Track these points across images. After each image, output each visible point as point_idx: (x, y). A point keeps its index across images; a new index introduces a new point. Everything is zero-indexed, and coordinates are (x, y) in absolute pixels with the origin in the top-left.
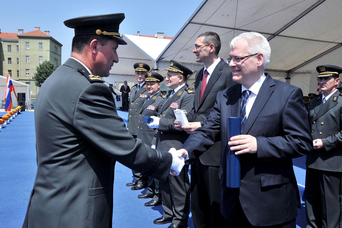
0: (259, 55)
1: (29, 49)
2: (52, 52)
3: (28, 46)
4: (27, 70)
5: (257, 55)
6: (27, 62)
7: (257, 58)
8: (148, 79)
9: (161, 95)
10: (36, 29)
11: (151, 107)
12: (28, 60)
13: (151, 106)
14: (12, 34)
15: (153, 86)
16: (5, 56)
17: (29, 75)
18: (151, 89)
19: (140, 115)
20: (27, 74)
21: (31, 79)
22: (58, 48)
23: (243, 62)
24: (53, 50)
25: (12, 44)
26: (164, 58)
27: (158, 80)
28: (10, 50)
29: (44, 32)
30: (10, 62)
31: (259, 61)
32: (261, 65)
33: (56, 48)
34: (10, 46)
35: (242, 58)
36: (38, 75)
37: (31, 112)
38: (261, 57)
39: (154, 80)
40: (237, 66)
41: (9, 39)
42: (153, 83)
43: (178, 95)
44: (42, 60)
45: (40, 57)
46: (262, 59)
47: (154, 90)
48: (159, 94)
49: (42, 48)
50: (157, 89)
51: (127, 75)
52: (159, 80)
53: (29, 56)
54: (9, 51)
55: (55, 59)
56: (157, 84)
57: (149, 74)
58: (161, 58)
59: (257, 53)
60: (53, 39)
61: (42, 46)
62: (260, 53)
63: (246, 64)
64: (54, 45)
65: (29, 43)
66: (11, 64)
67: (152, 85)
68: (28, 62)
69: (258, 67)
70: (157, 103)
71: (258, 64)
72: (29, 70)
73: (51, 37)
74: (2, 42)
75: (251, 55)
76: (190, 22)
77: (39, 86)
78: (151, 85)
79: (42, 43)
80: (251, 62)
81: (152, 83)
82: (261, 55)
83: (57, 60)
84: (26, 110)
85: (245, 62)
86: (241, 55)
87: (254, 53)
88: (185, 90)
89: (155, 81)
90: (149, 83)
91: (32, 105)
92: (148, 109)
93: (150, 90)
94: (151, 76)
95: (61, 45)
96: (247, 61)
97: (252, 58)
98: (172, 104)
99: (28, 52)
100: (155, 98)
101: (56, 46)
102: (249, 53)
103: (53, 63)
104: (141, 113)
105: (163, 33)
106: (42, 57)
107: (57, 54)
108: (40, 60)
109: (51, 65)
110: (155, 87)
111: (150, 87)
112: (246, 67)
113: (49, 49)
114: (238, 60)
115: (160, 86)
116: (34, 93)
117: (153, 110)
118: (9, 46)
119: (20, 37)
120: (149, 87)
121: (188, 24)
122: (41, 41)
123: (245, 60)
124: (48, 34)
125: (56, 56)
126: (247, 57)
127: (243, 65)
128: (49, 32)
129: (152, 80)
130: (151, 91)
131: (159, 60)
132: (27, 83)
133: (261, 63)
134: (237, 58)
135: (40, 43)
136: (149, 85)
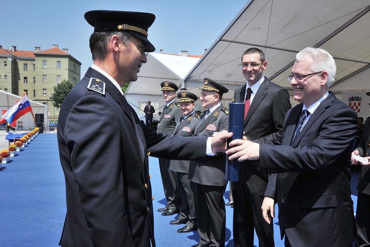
0: (323, 74)
1: (46, 67)
2: (71, 70)
3: (46, 64)
4: (44, 89)
5: (321, 73)
6: (44, 81)
7: (320, 76)
9: (197, 115)
10: (54, 47)
11: (187, 129)
12: (45, 79)
13: (186, 127)
14: (28, 52)
15: (188, 107)
16: (21, 75)
17: (46, 95)
20: (44, 94)
21: (49, 99)
22: (77, 66)
23: (305, 80)
24: (72, 69)
25: (29, 63)
26: (192, 77)
27: (192, 100)
28: (27, 68)
29: (62, 50)
30: (26, 81)
31: (322, 80)
32: (324, 83)
33: (75, 67)
34: (27, 64)
35: (305, 76)
36: (56, 96)
37: (49, 134)
38: (325, 75)
39: (188, 101)
40: (299, 84)
41: (25, 57)
42: (188, 104)
43: (215, 115)
44: (60, 79)
45: (58, 76)
46: (326, 78)
47: (189, 111)
48: (194, 114)
49: (60, 66)
50: (192, 109)
51: (151, 95)
52: (194, 100)
53: (46, 75)
54: (25, 70)
55: (74, 78)
56: (191, 104)
57: (183, 94)
58: (189, 77)
59: (321, 71)
60: (71, 57)
61: (60, 65)
62: (324, 71)
63: (308, 82)
64: (72, 63)
65: (46, 61)
66: (27, 83)
68: (46, 81)
69: (321, 85)
70: (192, 125)
71: (321, 83)
72: (46, 89)
73: (70, 55)
74: (18, 61)
75: (315, 73)
76: (220, 40)
77: (57, 107)
79: (60, 62)
80: (314, 80)
81: (187, 104)
82: (326, 73)
83: (76, 79)
84: (44, 132)
85: (308, 80)
86: (303, 73)
87: (318, 71)
88: (221, 110)
89: (190, 102)
90: (184, 104)
91: (50, 126)
92: (183, 130)
93: (185, 111)
94: (185, 96)
95: (80, 64)
96: (310, 80)
97: (315, 77)
98: (209, 126)
99: (45, 70)
100: (190, 119)
101: (75, 65)
102: (312, 71)
103: (72, 82)
105: (187, 52)
106: (60, 76)
107: (76, 73)
108: (58, 79)
109: (69, 84)
110: (190, 107)
112: (308, 85)
113: (67, 68)
114: (300, 77)
116: (51, 114)
117: (189, 131)
118: (25, 65)
119: (37, 55)
120: (183, 108)
121: (219, 41)
122: (59, 59)
123: (308, 78)
124: (67, 52)
125: (75, 76)
126: (310, 75)
127: (306, 83)
128: (68, 49)
129: (186, 101)
130: (186, 113)
131: (187, 79)
132: (44, 103)
133: (324, 82)
134: (299, 75)
135: (58, 61)
136: (184, 105)
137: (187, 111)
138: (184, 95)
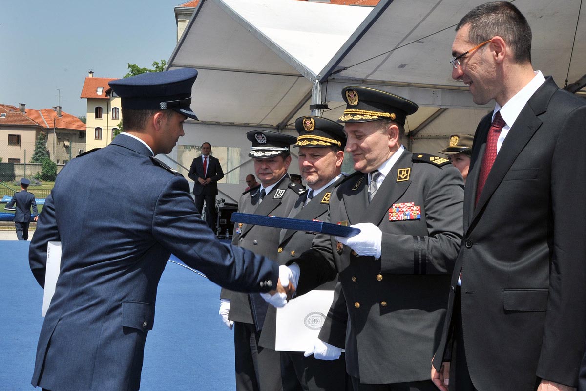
8: (304, 139)
15: (319, 163)
18: (313, 169)
19: (280, 250)
26: (345, 69)
27: (335, 142)
39: (322, 143)
42: (321, 152)
43: (401, 178)
47: (324, 174)
50: (330, 169)
51: (218, 124)
52: (339, 143)
56: (331, 153)
57: (308, 122)
58: (336, 69)
67: (318, 159)
78: (315, 157)
81: (316, 152)
89: (327, 146)
90: (308, 153)
93: (310, 174)
94: (312, 129)
100: (328, 197)
104: (283, 245)
110: (326, 163)
111: (310, 164)
115: (341, 160)
120: (306, 163)
129: (315, 143)
130: (313, 178)
131: (330, 75)
136: (308, 157)
137: (316, 174)
138: (310, 125)
